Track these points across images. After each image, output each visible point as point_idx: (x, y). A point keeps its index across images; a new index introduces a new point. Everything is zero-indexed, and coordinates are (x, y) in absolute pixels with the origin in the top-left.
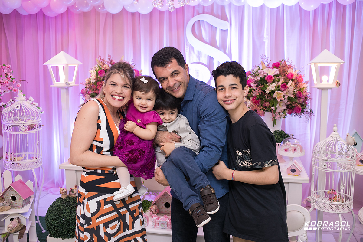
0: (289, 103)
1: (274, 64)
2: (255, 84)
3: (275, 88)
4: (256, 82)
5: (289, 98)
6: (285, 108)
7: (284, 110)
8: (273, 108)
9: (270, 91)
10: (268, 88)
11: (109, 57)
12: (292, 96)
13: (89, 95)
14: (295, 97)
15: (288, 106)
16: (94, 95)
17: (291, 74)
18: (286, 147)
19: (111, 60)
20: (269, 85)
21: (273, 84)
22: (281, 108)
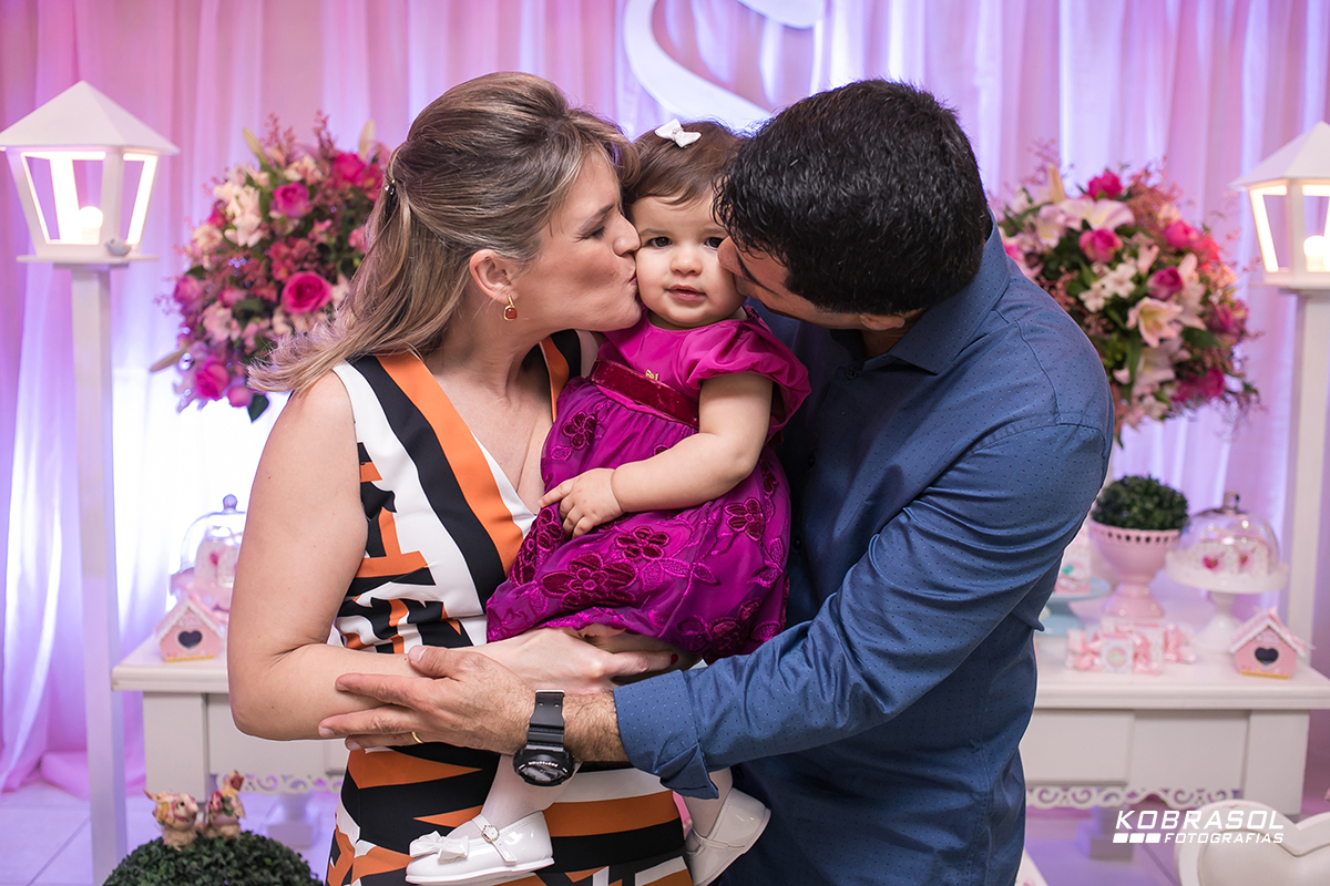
0: (1185, 355)
1: (1096, 179)
2: (1031, 267)
3: (1131, 286)
4: (1033, 258)
5: (1188, 334)
6: (1169, 374)
7: (1163, 384)
8: (1123, 375)
9: (1106, 299)
10: (1096, 285)
11: (319, 125)
12: (1198, 324)
13: (225, 306)
14: (1210, 326)
15: (1180, 368)
16: (254, 305)
17: (1181, 228)
18: (1211, 551)
19: (329, 141)
20: (1102, 275)
21: (1121, 268)
22: (1153, 374)
